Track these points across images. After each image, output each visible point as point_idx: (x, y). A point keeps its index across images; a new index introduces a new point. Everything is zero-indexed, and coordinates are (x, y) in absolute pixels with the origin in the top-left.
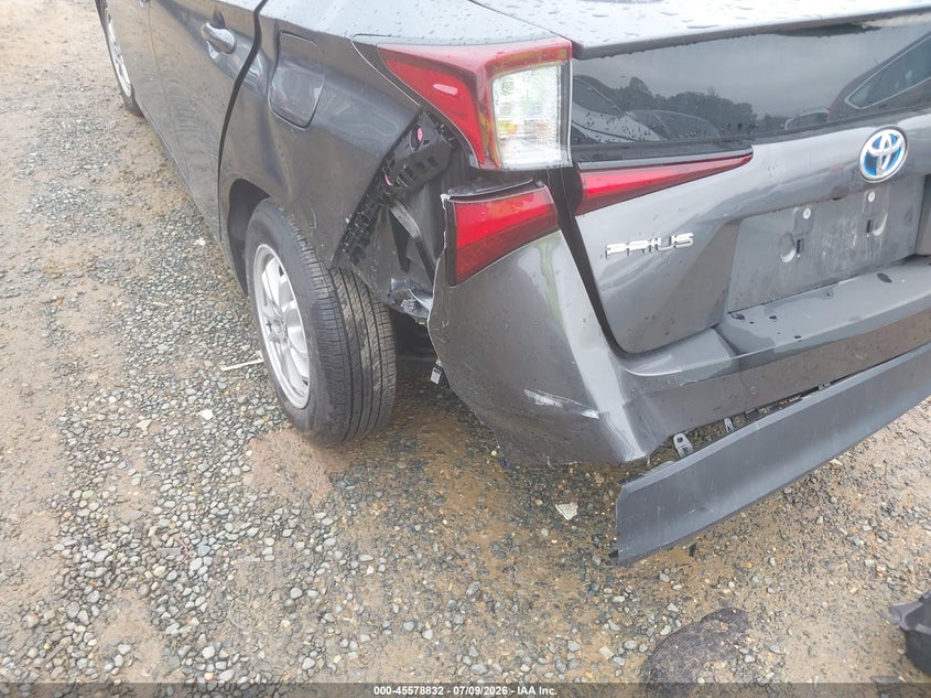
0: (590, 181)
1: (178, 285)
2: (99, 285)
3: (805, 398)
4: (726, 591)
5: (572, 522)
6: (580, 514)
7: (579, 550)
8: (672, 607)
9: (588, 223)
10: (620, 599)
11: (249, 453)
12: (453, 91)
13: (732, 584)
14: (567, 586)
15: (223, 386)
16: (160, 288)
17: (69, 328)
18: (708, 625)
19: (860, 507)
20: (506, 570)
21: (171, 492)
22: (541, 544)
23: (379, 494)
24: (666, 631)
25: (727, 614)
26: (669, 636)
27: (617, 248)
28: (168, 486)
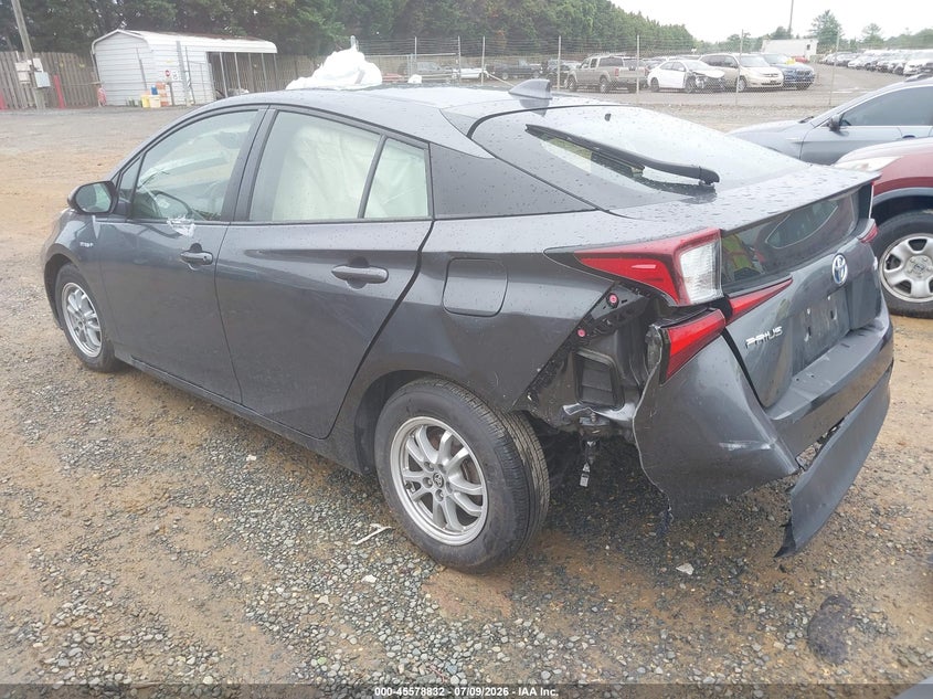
0: (736, 303)
1: (261, 493)
2: (189, 510)
3: (841, 425)
4: (822, 587)
5: (694, 574)
6: (695, 569)
7: (713, 590)
8: (797, 606)
9: (734, 329)
10: (763, 610)
11: (428, 596)
12: (653, 266)
13: (823, 581)
14: (722, 615)
15: (366, 556)
16: (246, 500)
17: (190, 548)
18: (826, 609)
19: (860, 515)
20: (675, 617)
21: (390, 639)
22: (686, 594)
23: (549, 596)
24: (805, 621)
25: (833, 600)
26: (809, 623)
27: (751, 341)
28: (385, 636)
